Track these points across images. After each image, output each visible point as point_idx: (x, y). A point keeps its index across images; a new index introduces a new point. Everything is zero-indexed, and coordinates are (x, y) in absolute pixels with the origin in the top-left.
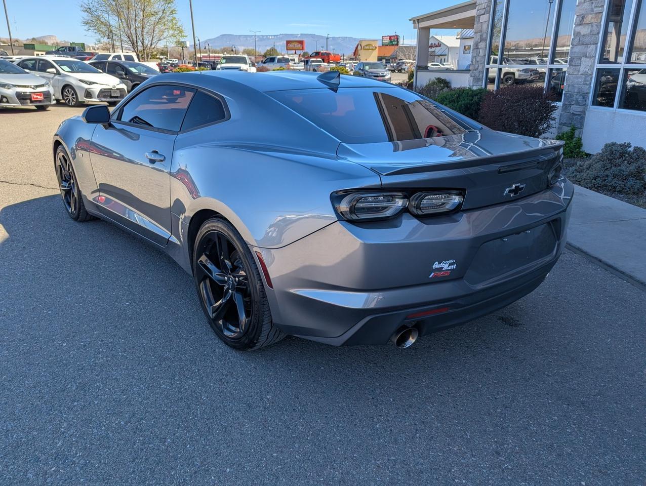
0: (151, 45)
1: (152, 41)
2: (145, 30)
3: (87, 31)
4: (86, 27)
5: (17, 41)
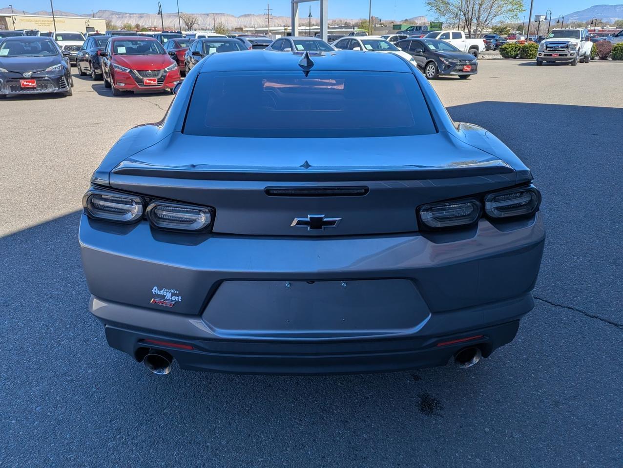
0: (486, 21)
1: (487, 17)
2: (483, 6)
3: (429, 11)
4: (429, 8)
5: (393, 23)
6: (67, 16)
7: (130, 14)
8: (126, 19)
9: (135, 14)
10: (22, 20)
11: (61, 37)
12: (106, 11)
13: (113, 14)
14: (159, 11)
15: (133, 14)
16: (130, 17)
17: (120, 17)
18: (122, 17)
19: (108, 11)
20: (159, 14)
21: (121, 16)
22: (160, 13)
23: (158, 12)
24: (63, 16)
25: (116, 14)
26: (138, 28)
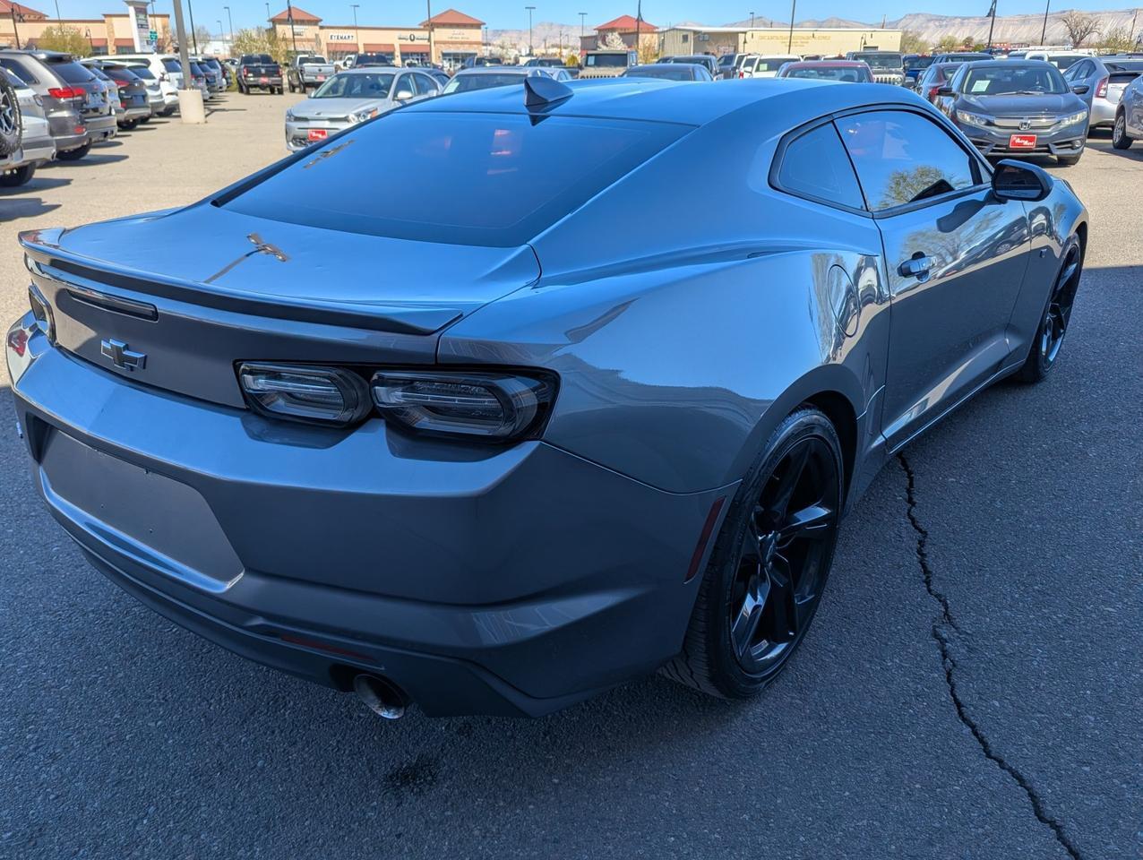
6: (848, 27)
7: (964, 19)
8: (953, 29)
9: (974, 18)
10: (763, 38)
11: (766, 65)
12: (918, 14)
13: (929, 21)
14: (991, 9)
15: (968, 18)
16: (962, 23)
17: (941, 26)
18: (946, 26)
19: (922, 14)
20: (989, 15)
21: (944, 23)
22: (992, 13)
23: (988, 11)
24: (840, 27)
25: (936, 20)
26: (967, 46)
